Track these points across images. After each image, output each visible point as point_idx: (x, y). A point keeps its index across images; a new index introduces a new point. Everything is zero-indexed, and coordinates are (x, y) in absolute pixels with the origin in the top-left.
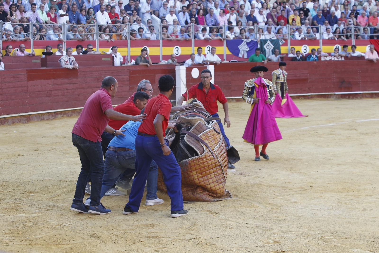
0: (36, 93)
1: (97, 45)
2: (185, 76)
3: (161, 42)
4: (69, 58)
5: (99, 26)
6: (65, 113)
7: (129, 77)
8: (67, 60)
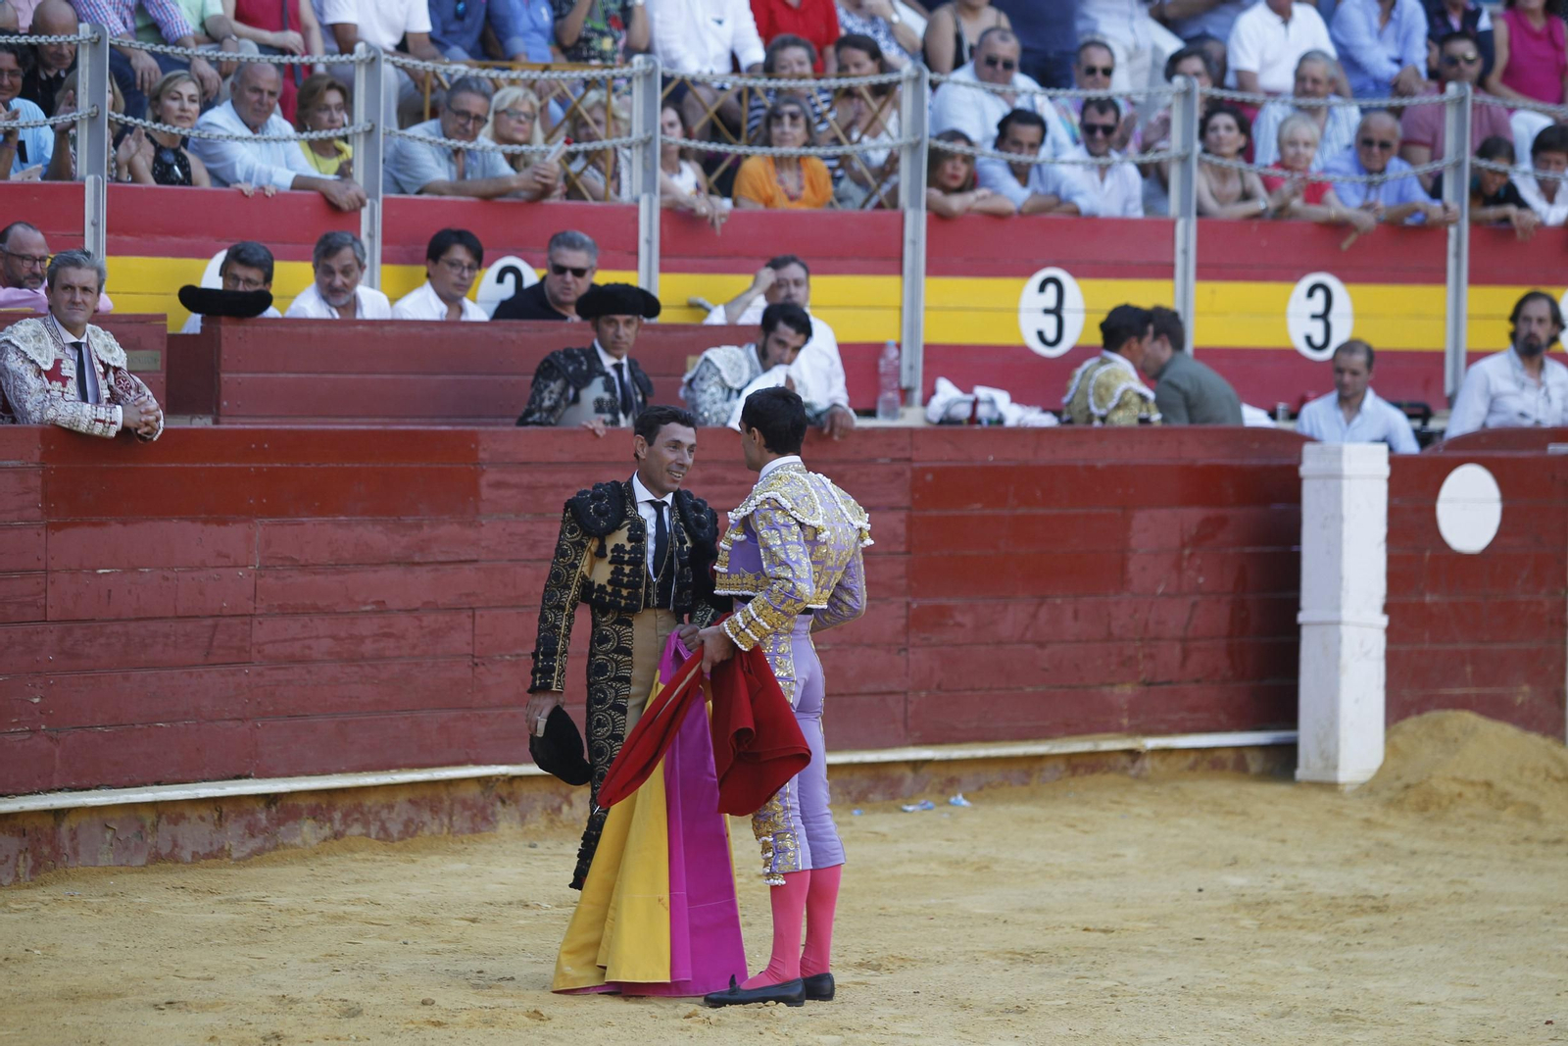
0: (117, 627)
1: (649, 242)
2: (1380, 529)
3: (1186, 236)
4: (77, 346)
5: (666, 81)
6: (358, 807)
7: (910, 524)
8: (58, 362)
